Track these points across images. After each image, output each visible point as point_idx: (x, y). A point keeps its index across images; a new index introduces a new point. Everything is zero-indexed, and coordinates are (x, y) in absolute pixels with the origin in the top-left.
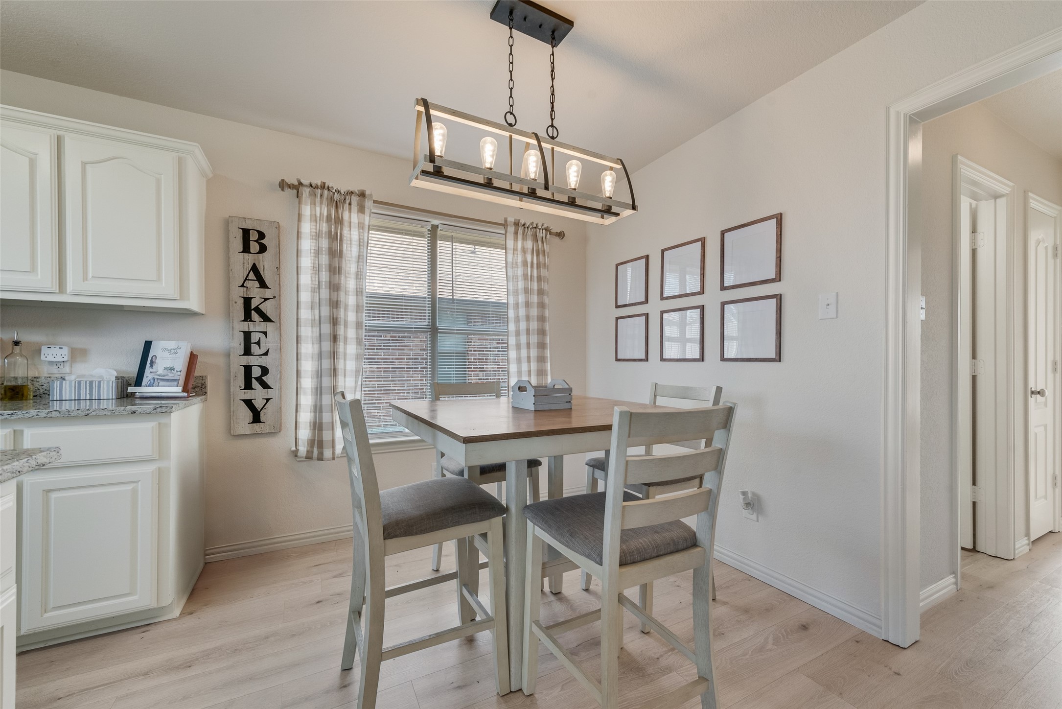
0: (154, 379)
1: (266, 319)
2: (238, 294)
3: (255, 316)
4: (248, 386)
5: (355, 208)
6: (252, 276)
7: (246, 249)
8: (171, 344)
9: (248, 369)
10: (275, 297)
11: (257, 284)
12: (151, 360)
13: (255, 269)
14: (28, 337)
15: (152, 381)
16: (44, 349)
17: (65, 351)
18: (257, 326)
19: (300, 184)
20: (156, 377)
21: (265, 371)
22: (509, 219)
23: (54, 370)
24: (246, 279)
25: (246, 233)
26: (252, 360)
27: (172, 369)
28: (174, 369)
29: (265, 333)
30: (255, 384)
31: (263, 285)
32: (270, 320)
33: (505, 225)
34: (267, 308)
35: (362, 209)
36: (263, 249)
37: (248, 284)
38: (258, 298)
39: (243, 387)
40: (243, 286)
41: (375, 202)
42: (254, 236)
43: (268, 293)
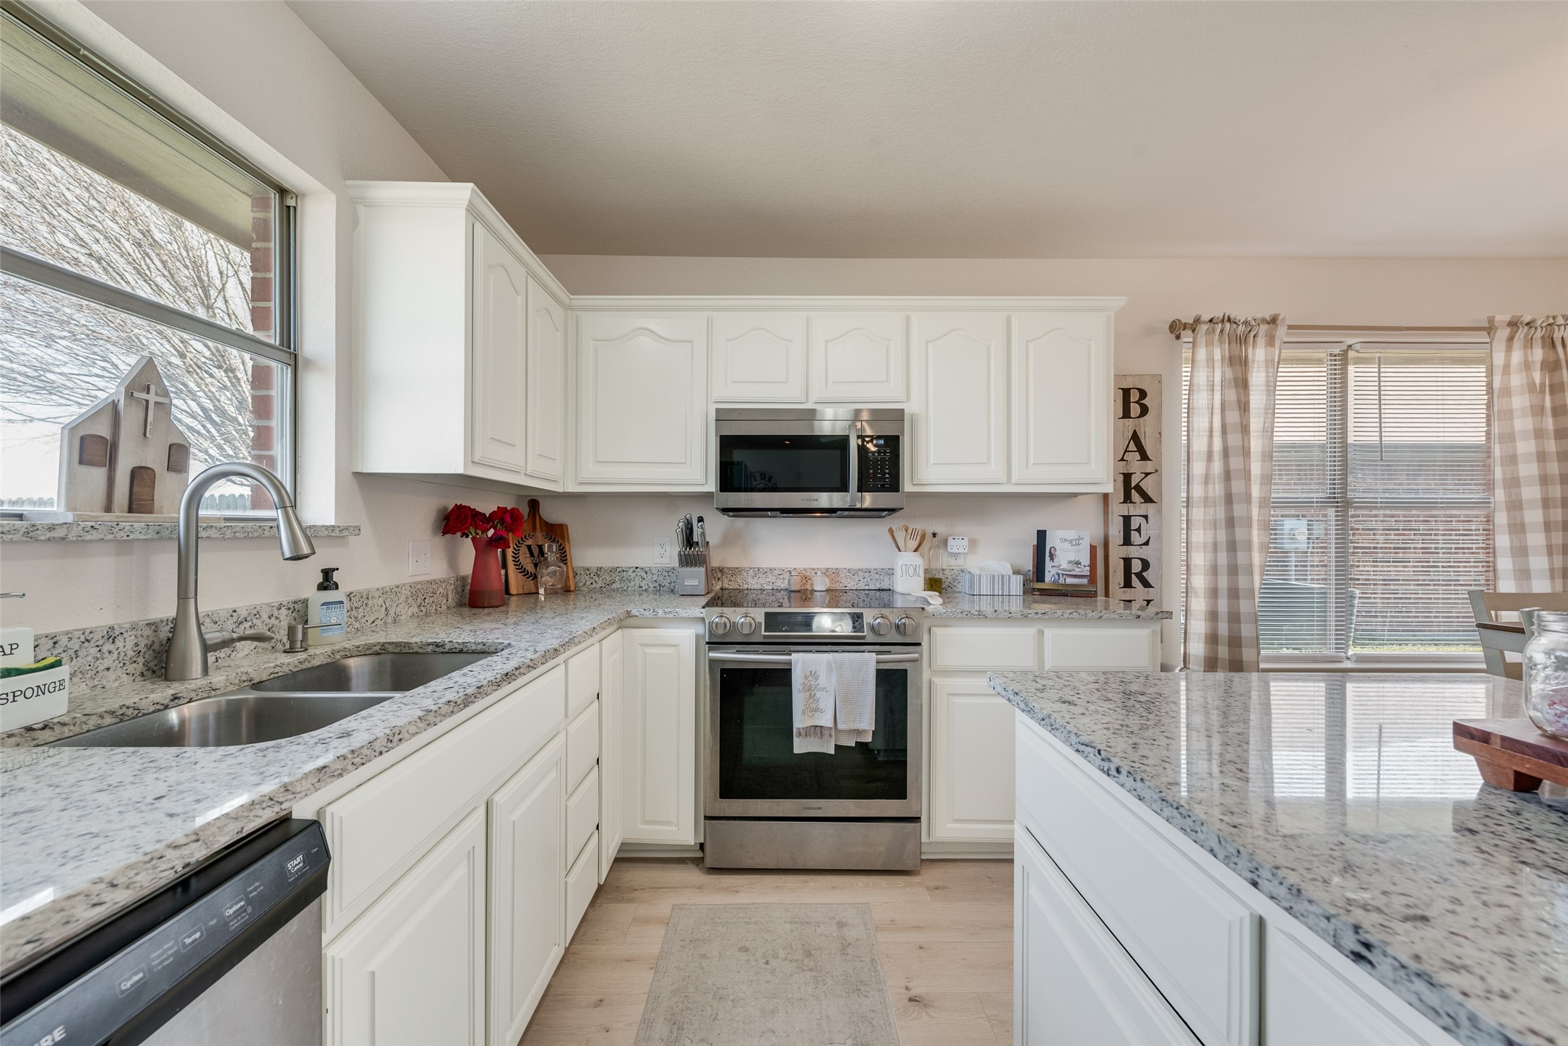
0: (1058, 575)
1: (1147, 499)
2: (1117, 470)
3: (1135, 496)
4: (1128, 584)
5: (1261, 340)
6: (1132, 447)
7: (1127, 414)
8: (1071, 535)
9: (1128, 563)
10: (1157, 471)
11: (1137, 456)
12: (1050, 552)
13: (1135, 437)
15: (1056, 576)
16: (950, 541)
17: (966, 542)
18: (1138, 508)
19: (1195, 323)
20: (1060, 572)
21: (1146, 565)
22: (1498, 318)
23: (952, 562)
24: (1126, 451)
25: (1127, 394)
26: (1133, 552)
27: (1078, 563)
28: (1080, 564)
29: (1146, 517)
30: (1135, 581)
31: (1144, 457)
32: (1152, 501)
33: (1490, 329)
34: (1148, 485)
35: (1271, 341)
36: (1144, 410)
37: (1128, 456)
38: (1138, 473)
39: (1122, 585)
40: (1122, 459)
41: (1290, 327)
42: (1135, 396)
43: (1149, 466)
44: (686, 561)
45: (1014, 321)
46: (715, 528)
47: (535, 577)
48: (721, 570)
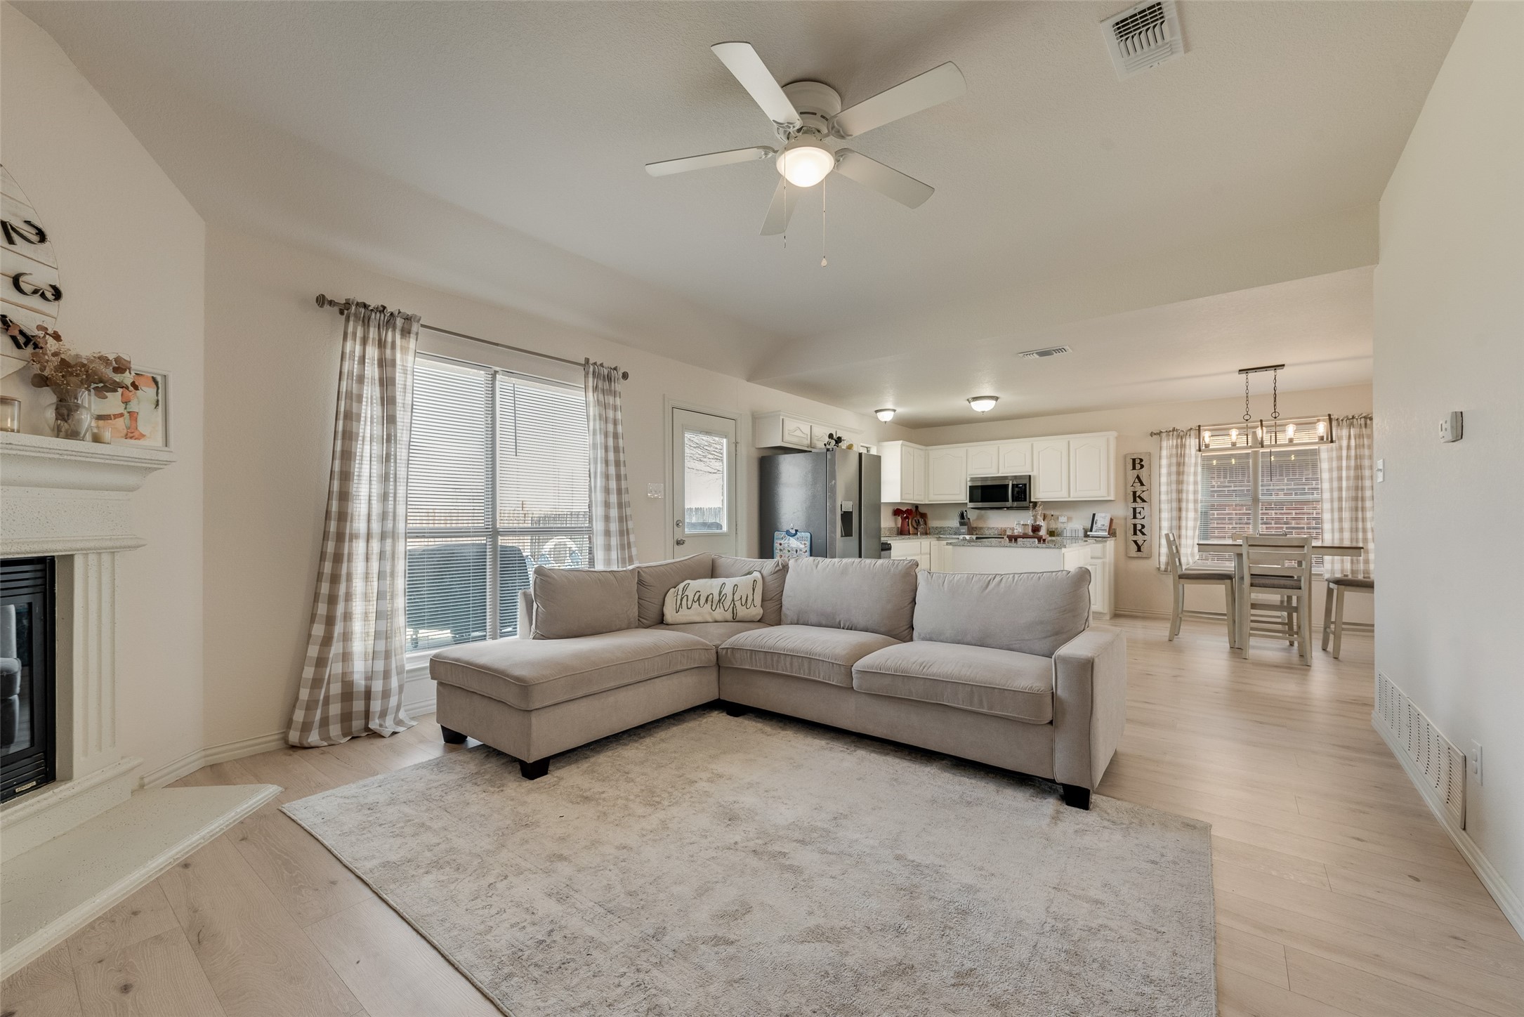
1: (1144, 501)
2: (1130, 490)
3: (1138, 500)
4: (1135, 533)
5: (1193, 437)
6: (1137, 480)
7: (1134, 468)
8: (1103, 515)
9: (1135, 526)
10: (1148, 490)
11: (1139, 484)
12: (1096, 522)
13: (1138, 477)
14: (1055, 513)
15: (1096, 530)
16: (1060, 518)
18: (1139, 504)
19: (1161, 432)
20: (1098, 528)
21: (1143, 526)
23: (1062, 525)
24: (1134, 482)
25: (1134, 460)
26: (1137, 521)
27: (1104, 525)
29: (1143, 508)
30: (1139, 533)
31: (1142, 484)
32: (1145, 501)
34: (1144, 496)
36: (1142, 467)
37: (1135, 485)
38: (1139, 491)
39: (1133, 534)
40: (1132, 486)
42: (1138, 461)
43: (1144, 488)
44: (962, 524)
45: (1071, 442)
46: (972, 515)
47: (917, 529)
48: (976, 528)
